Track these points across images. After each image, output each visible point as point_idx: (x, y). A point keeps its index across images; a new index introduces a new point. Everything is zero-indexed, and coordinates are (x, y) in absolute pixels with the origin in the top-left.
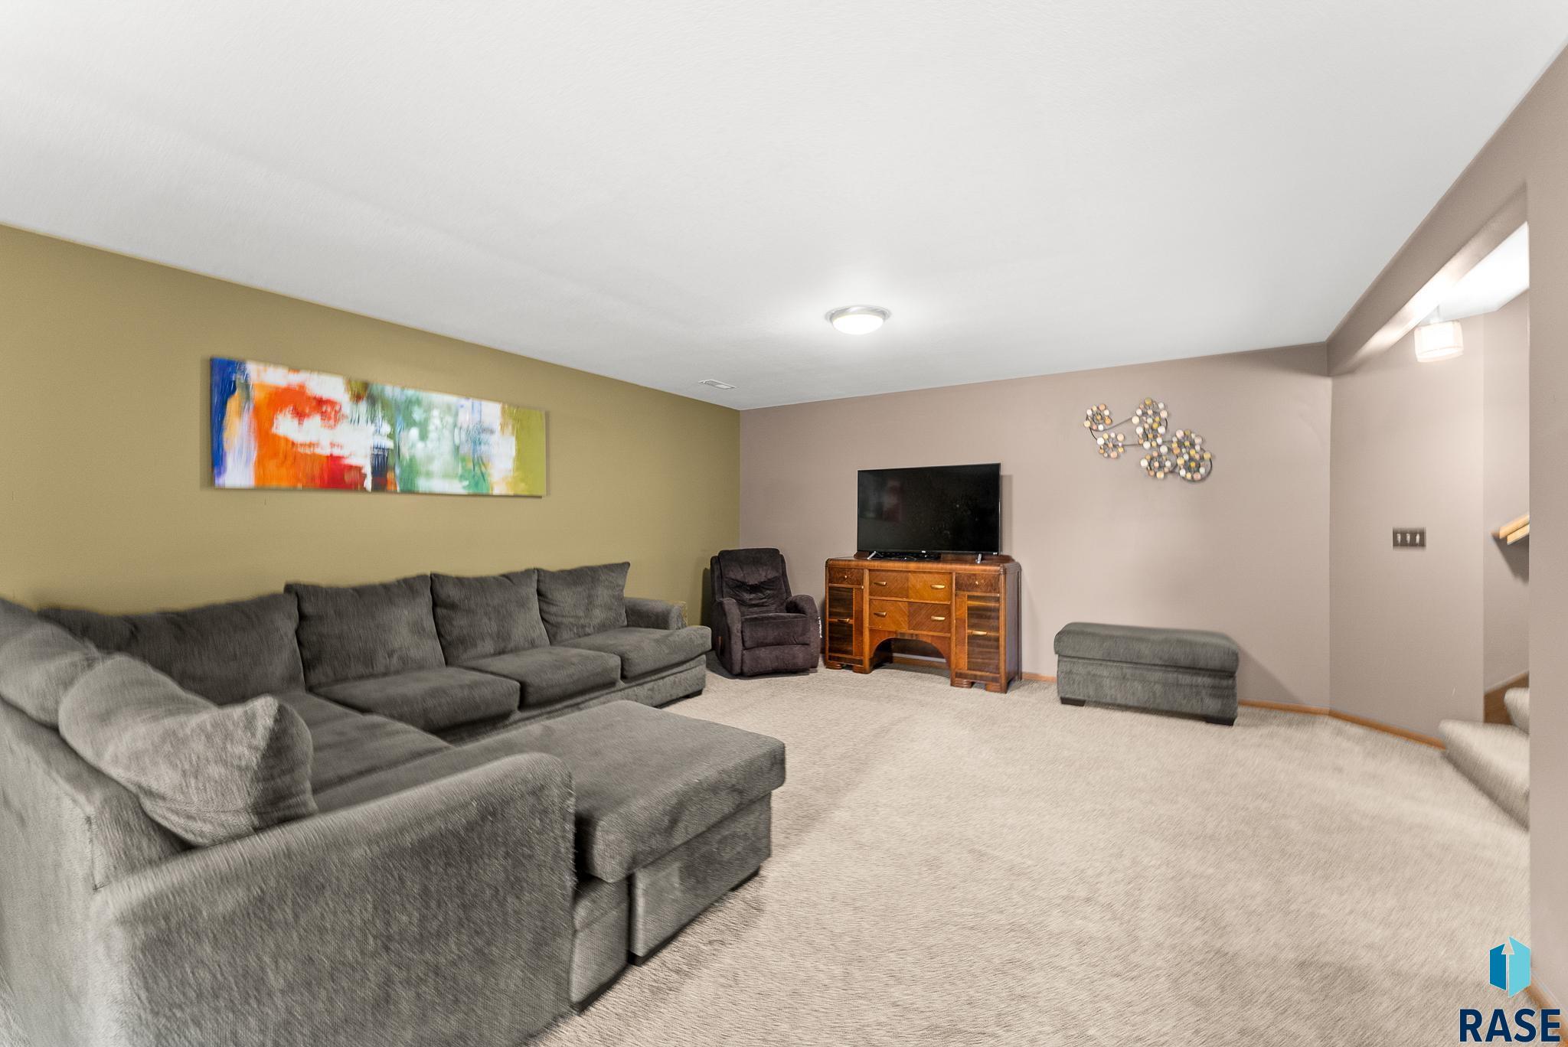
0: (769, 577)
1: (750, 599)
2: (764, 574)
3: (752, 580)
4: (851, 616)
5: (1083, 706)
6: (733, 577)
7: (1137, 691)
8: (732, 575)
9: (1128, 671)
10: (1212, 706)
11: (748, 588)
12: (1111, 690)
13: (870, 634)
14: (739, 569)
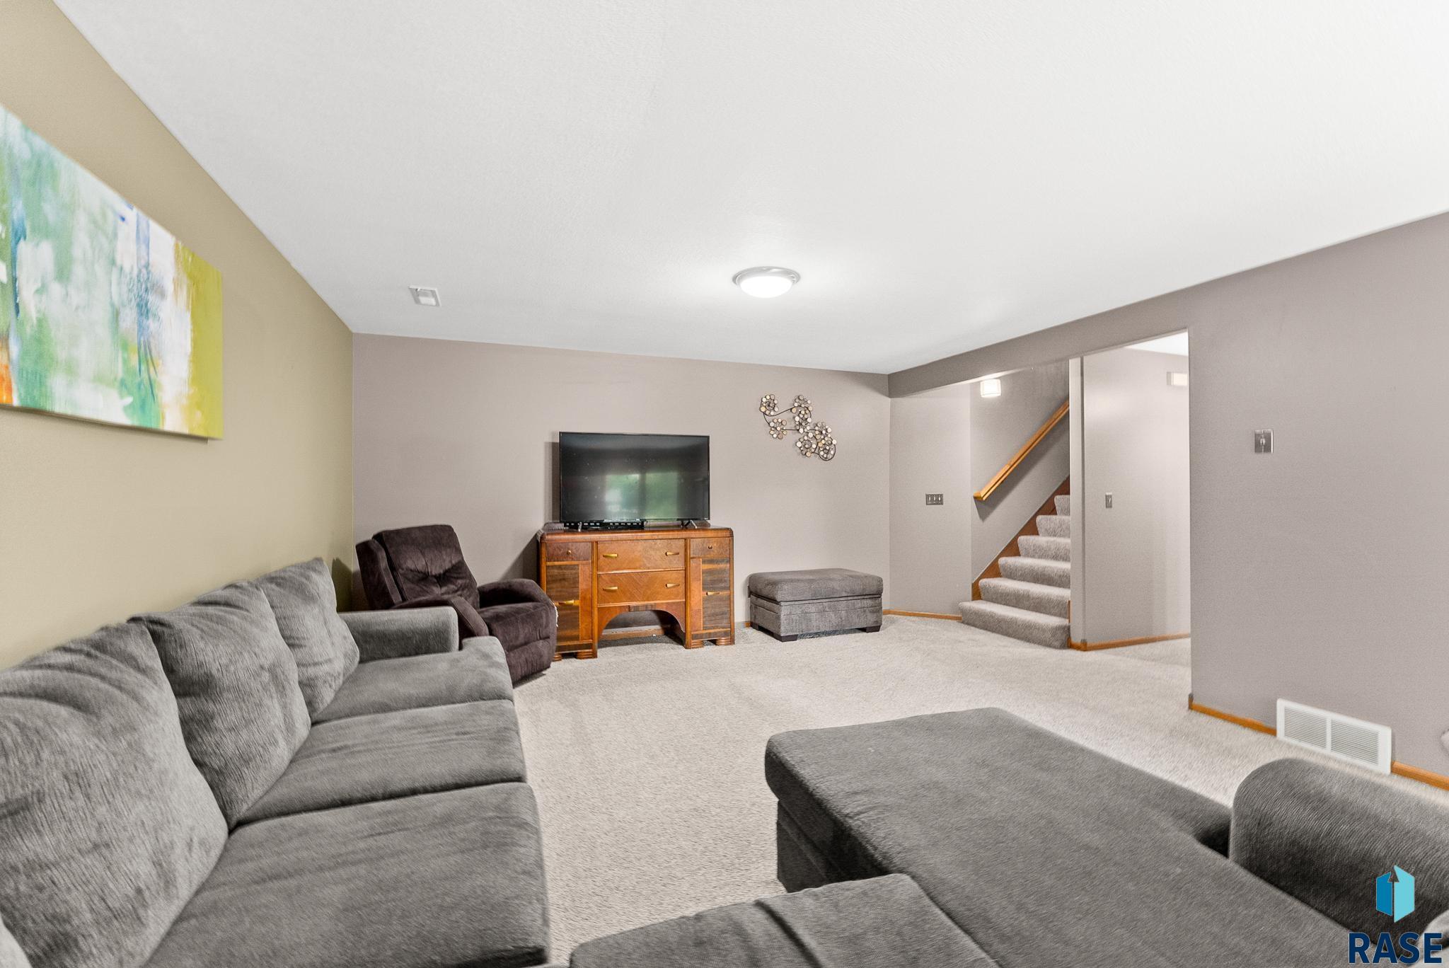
0: (453, 562)
1: (442, 594)
2: (448, 559)
3: (436, 570)
4: (575, 597)
5: (796, 640)
6: (413, 567)
7: (832, 619)
8: (410, 564)
9: (826, 603)
10: (869, 620)
11: (435, 580)
12: (816, 624)
13: (598, 612)
14: (420, 555)
